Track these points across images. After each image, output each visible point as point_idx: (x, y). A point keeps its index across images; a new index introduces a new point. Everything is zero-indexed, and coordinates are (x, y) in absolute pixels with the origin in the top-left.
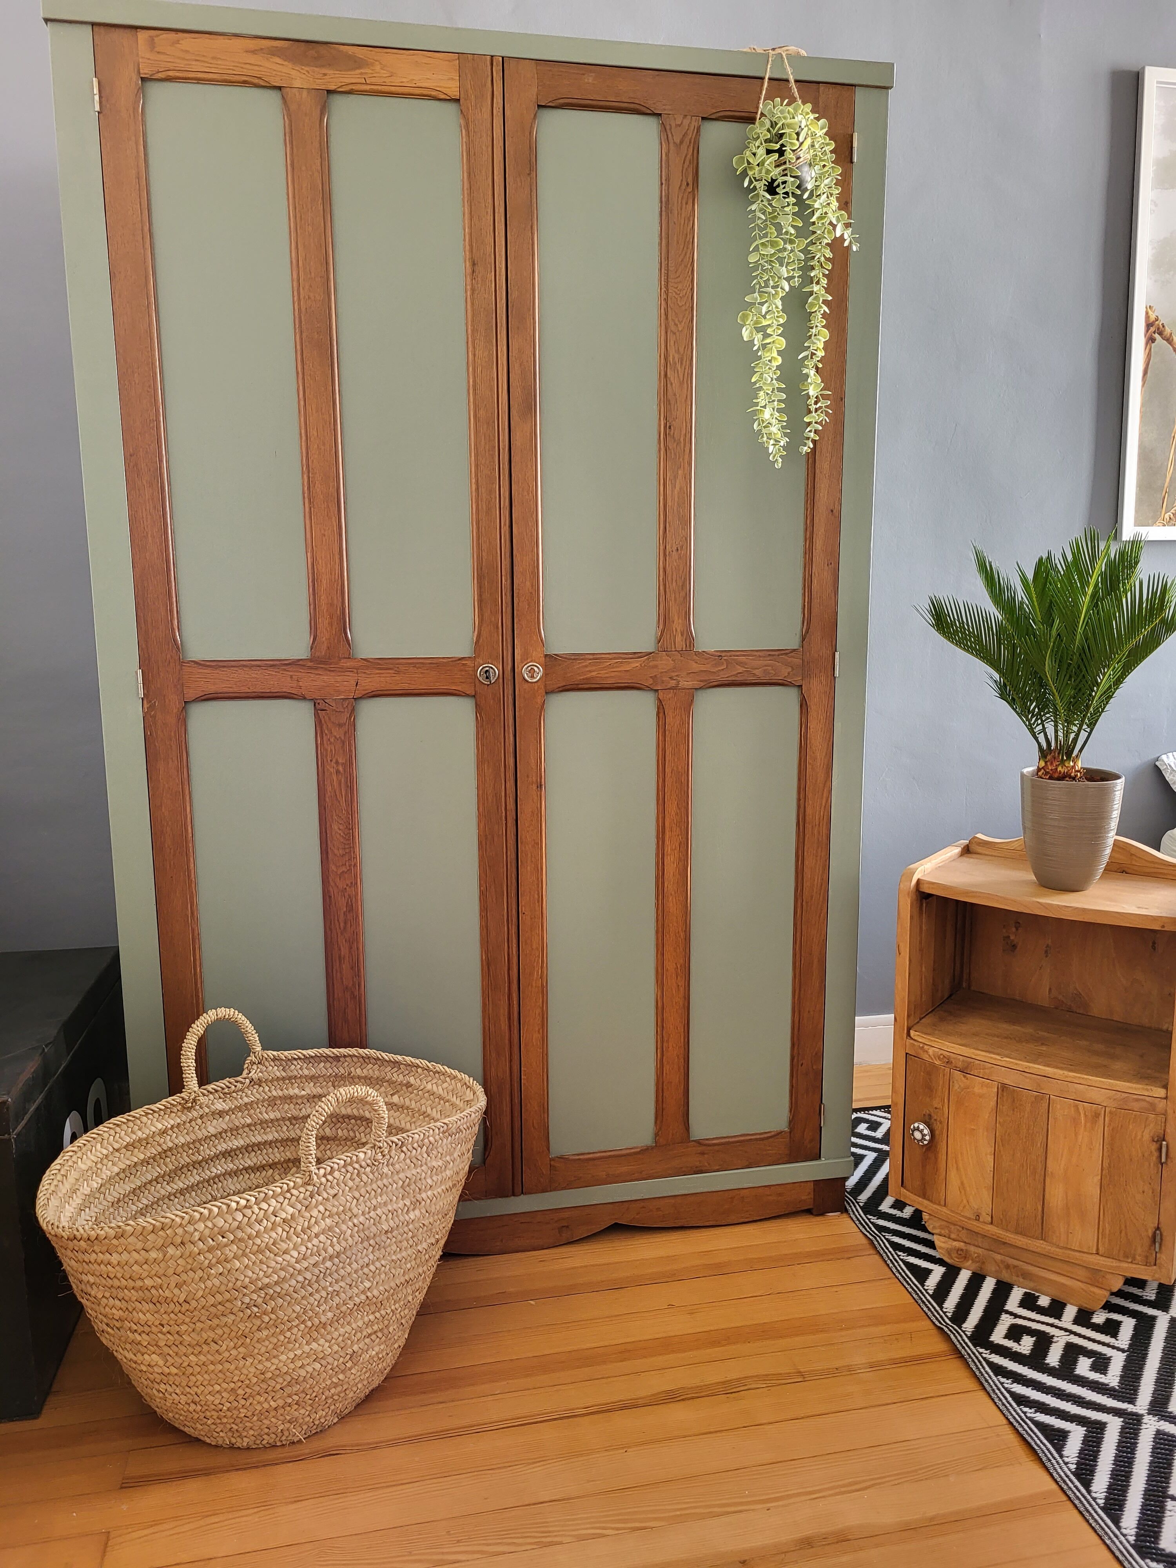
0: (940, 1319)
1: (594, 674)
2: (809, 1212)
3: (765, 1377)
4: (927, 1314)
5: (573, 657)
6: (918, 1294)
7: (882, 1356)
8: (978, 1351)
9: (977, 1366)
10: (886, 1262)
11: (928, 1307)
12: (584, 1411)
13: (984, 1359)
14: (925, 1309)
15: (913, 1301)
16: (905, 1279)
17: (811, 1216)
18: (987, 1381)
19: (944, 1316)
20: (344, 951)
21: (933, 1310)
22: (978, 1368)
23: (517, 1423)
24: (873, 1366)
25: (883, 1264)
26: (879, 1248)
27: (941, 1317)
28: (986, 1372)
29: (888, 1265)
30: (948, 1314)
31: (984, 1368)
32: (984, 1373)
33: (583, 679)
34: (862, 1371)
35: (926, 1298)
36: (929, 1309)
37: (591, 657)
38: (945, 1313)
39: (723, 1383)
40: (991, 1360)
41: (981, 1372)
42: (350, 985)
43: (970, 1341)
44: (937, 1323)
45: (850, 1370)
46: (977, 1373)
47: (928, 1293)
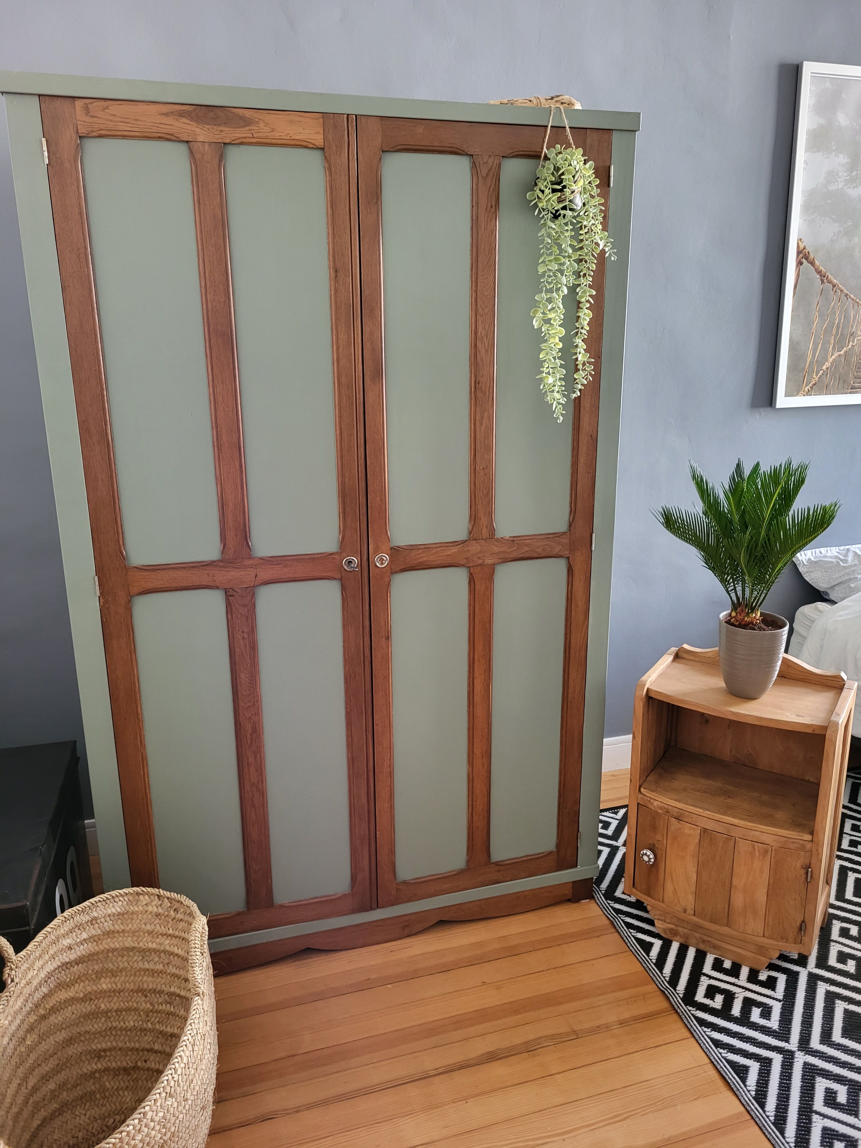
0: (662, 983)
1: (425, 559)
2: (569, 901)
3: (551, 1037)
4: (652, 979)
5: (410, 548)
6: (645, 963)
7: (626, 1015)
8: (688, 1009)
9: (688, 1020)
10: (623, 938)
11: (653, 973)
12: (434, 1072)
13: (692, 1015)
14: (651, 975)
15: (643, 969)
16: (636, 952)
17: (570, 903)
18: (695, 1031)
19: (664, 980)
20: (251, 760)
21: (656, 975)
22: (689, 1022)
23: (391, 1085)
24: (622, 1023)
25: (620, 939)
26: (618, 928)
27: (662, 981)
28: (694, 1024)
29: (624, 941)
30: (666, 978)
31: (692, 1021)
32: (693, 1025)
33: (418, 563)
34: (615, 1027)
35: (651, 966)
36: (654, 975)
37: (423, 547)
38: (664, 977)
39: (526, 1043)
40: (697, 1015)
41: (691, 1025)
42: (256, 782)
43: (683, 1001)
44: (660, 986)
45: (607, 1027)
46: (689, 1026)
47: (652, 962)
